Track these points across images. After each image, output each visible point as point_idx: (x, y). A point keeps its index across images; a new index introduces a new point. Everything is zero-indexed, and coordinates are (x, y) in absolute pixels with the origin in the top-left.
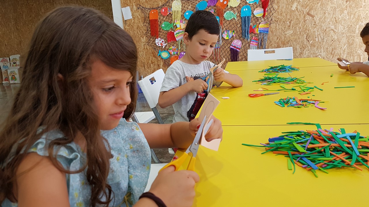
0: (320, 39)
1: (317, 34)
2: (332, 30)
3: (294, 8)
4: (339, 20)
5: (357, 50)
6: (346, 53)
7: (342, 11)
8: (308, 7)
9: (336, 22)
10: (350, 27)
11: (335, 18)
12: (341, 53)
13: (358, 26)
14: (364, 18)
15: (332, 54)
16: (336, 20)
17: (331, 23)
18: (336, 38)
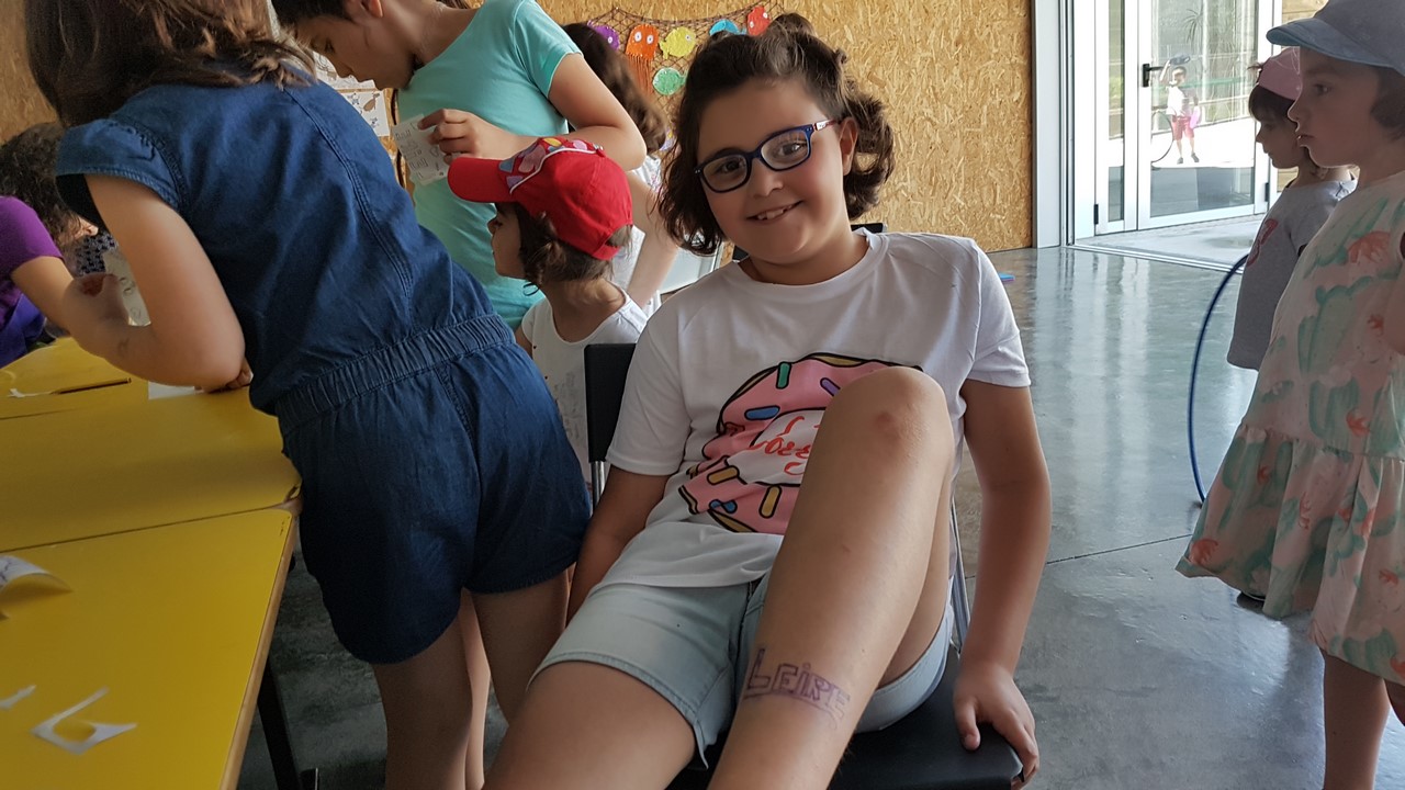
2: (929, 119)
4: (943, 93)
6: (963, 178)
7: (948, 71)
8: (868, 60)
9: (937, 99)
10: (967, 110)
11: (934, 89)
12: (951, 182)
13: (985, 107)
14: (997, 86)
15: (930, 184)
16: (935, 94)
17: (925, 100)
18: (938, 140)
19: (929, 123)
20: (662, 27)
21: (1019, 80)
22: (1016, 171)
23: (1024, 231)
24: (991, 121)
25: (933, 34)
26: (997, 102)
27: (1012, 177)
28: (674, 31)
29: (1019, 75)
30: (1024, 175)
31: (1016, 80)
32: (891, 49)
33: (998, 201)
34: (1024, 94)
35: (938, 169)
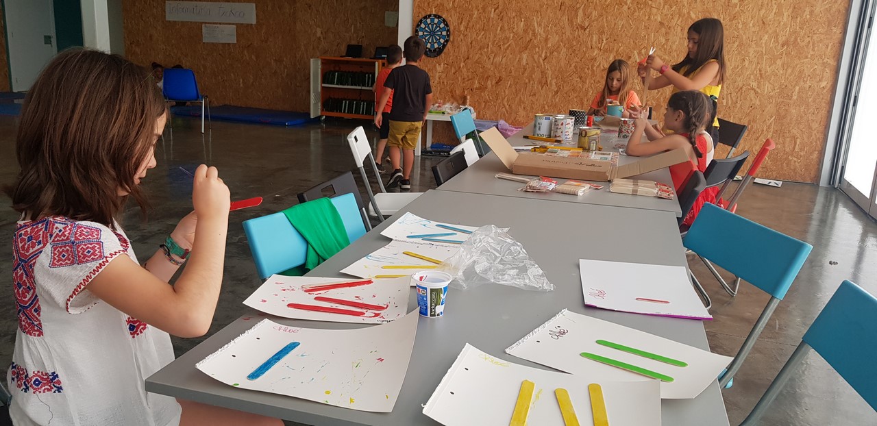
2: (753, 89)
4: (767, 74)
5: (791, 128)
6: (772, 130)
7: (773, 61)
9: (761, 77)
10: (783, 88)
11: (760, 71)
12: (763, 130)
13: (797, 88)
14: (809, 75)
16: (761, 74)
17: (752, 77)
18: (758, 103)
19: (753, 91)
21: (827, 74)
22: (813, 133)
24: (800, 97)
25: (766, 36)
26: (807, 86)
27: (809, 137)
29: (826, 70)
30: (820, 136)
31: (825, 74)
32: (734, 42)
33: (796, 150)
34: (828, 83)
35: (754, 121)
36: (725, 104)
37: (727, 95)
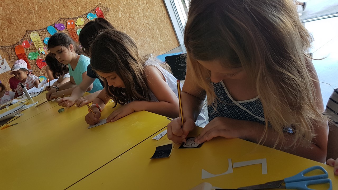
0: (143, 31)
1: (140, 29)
2: (147, 23)
3: (120, 16)
4: (148, 16)
6: (159, 35)
7: (147, 11)
8: (128, 13)
10: (154, 19)
11: (145, 16)
12: (157, 36)
13: (158, 17)
14: (159, 11)
15: (153, 38)
16: (146, 17)
17: (144, 19)
18: (151, 27)
19: (147, 24)
20: (74, 19)
21: (163, 9)
22: (170, 30)
23: (177, 43)
24: (161, 20)
25: (140, 3)
26: (160, 15)
27: (170, 31)
28: (78, 19)
29: (163, 7)
30: (172, 30)
32: (132, 9)
33: (169, 38)
34: (166, 11)
35: (153, 34)
36: (142, 33)
37: (141, 29)
